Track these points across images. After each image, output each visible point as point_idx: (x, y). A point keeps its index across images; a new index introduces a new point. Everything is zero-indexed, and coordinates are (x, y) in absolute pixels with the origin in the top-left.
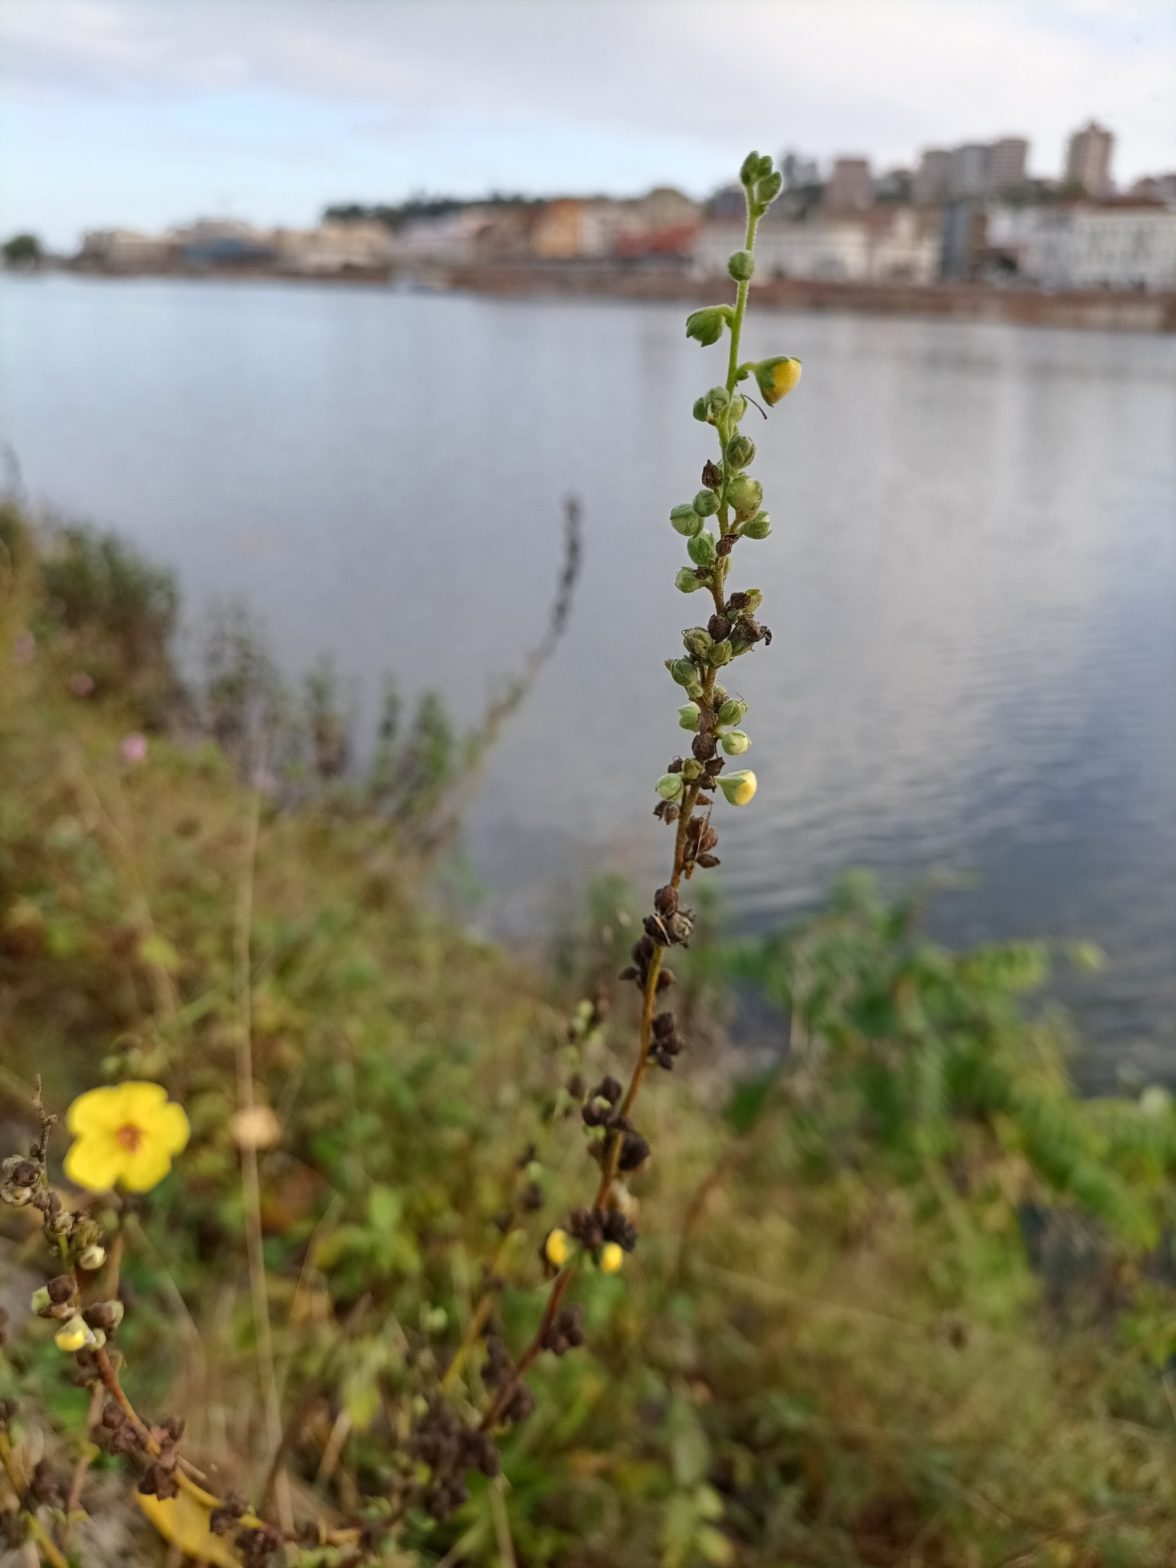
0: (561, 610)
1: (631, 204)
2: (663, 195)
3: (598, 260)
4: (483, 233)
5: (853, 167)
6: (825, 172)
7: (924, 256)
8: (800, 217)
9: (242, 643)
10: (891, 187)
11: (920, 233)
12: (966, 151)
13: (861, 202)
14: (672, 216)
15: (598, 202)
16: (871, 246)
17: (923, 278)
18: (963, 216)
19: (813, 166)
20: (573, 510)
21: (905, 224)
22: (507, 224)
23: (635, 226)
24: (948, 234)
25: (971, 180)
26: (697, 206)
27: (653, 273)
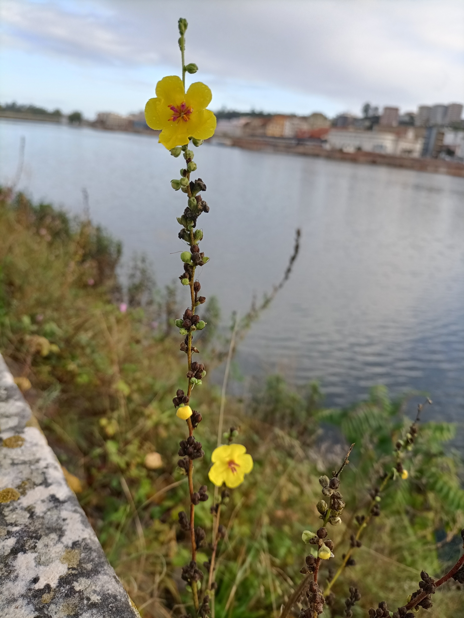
0: (289, 270)
1: (304, 119)
2: (317, 116)
3: (289, 139)
4: (247, 125)
5: (392, 111)
6: (381, 112)
7: (418, 147)
8: (370, 128)
9: (143, 272)
10: (407, 119)
11: (417, 137)
12: (437, 107)
13: (395, 124)
14: (320, 124)
15: (292, 117)
16: (396, 141)
17: (416, 155)
18: (434, 132)
19: (376, 109)
20: (299, 233)
21: (411, 134)
22: (256, 122)
23: (305, 127)
24: (427, 139)
25: (439, 119)
26: (330, 121)
27: (310, 146)
